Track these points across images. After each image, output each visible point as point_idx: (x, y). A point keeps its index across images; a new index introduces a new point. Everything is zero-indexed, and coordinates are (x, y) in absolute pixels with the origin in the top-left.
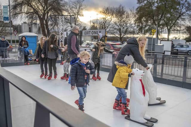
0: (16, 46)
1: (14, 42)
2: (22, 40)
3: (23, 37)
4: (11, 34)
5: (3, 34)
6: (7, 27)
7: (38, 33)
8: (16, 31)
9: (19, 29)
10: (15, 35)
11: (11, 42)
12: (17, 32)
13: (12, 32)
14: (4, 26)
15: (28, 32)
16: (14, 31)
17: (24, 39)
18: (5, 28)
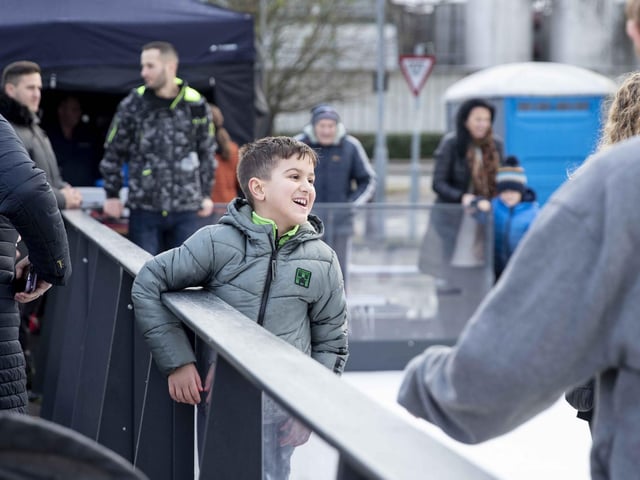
0: (414, 193)
1: (399, 148)
2: (464, 138)
3: (471, 105)
4: (380, 81)
5: (315, 83)
6: (348, 20)
7: (608, 65)
8: (426, 55)
9: (442, 31)
10: (416, 93)
11: (381, 151)
12: (435, 62)
13: (392, 62)
14: (323, 19)
15: (520, 60)
16: (406, 52)
17: (478, 121)
18: (333, 35)
